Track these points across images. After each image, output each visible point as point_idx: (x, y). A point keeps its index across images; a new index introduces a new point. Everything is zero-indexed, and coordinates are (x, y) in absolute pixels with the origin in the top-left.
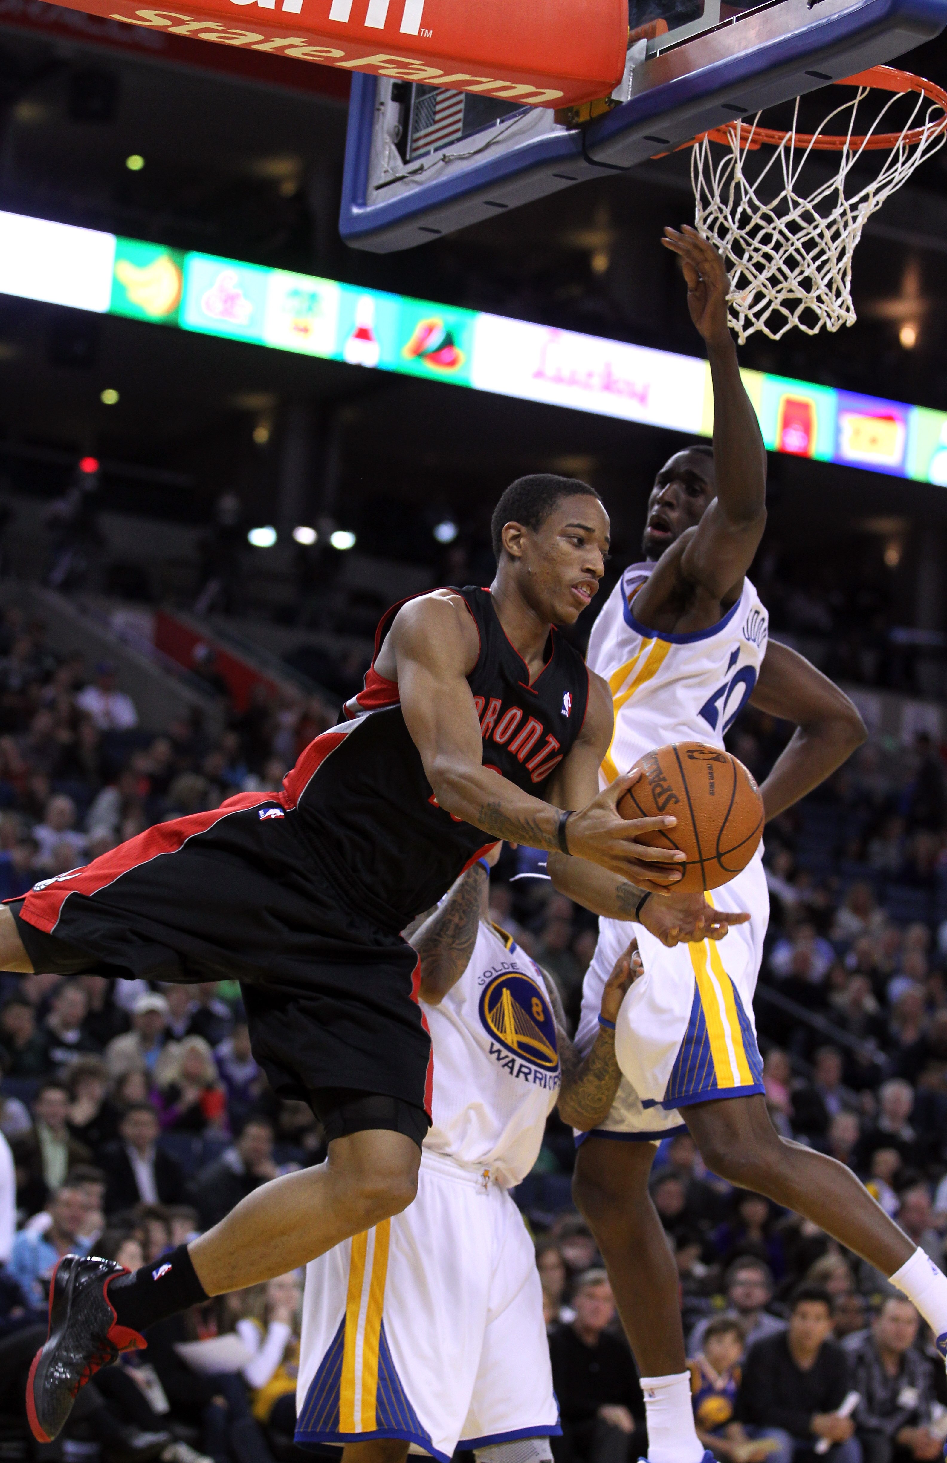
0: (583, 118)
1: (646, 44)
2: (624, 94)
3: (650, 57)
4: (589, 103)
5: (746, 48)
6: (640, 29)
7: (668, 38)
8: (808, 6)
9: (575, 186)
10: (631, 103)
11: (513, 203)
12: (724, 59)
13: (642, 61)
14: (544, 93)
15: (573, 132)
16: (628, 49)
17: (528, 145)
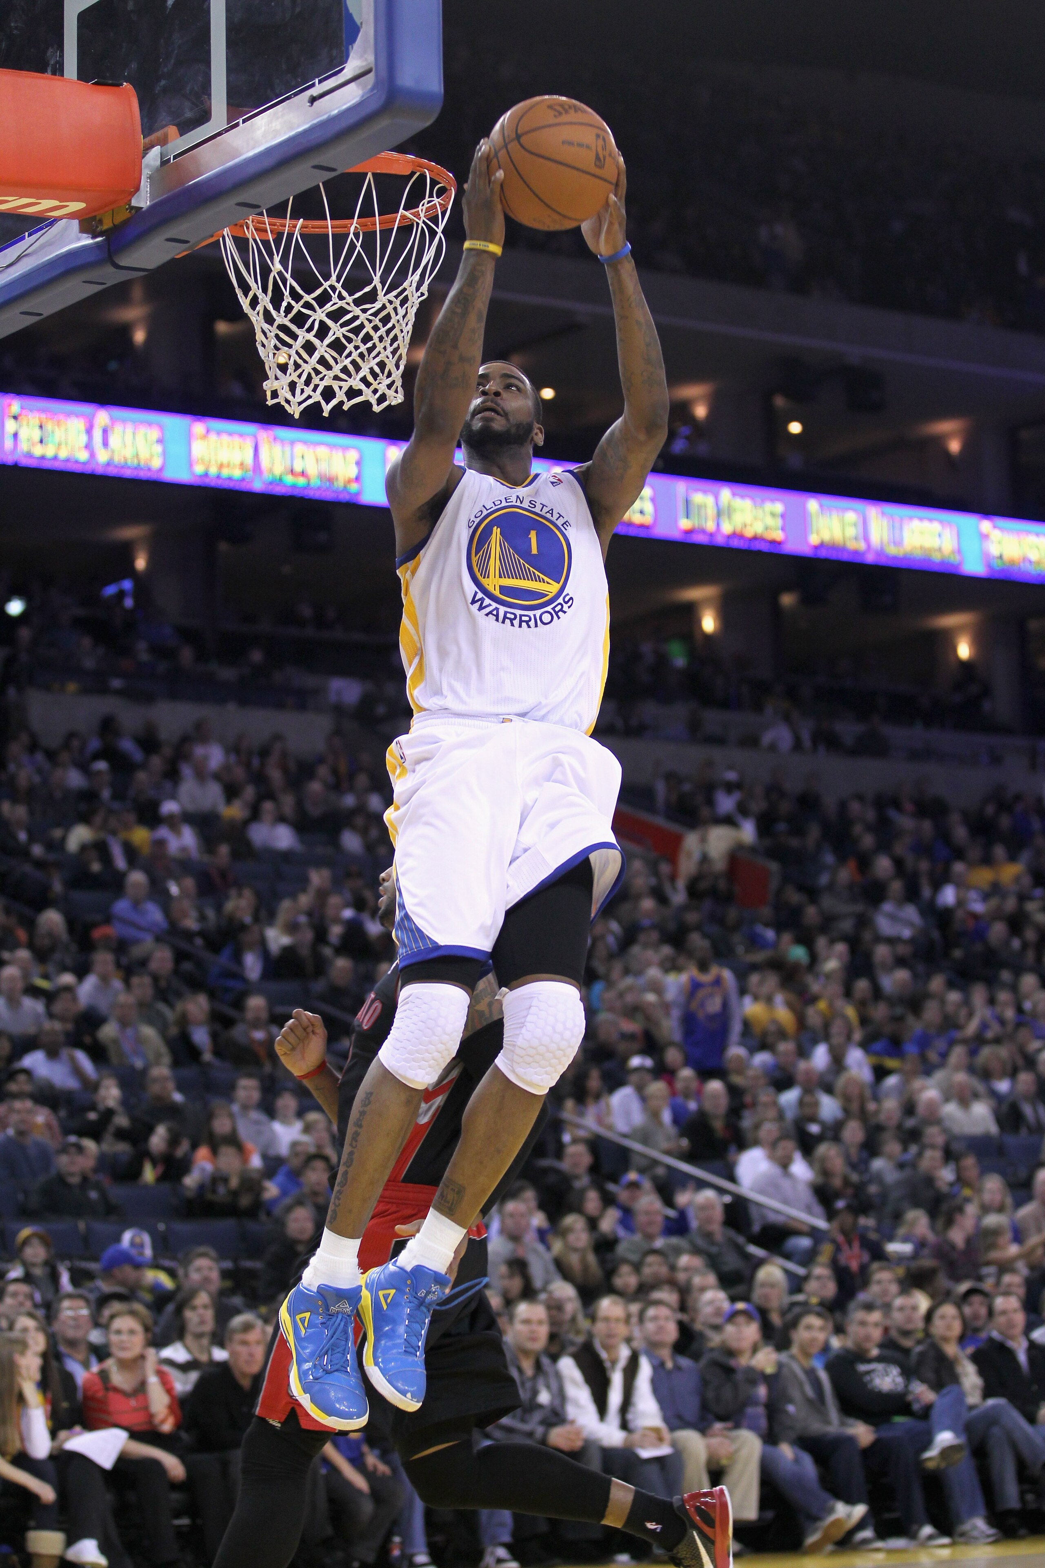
0: (107, 225)
1: (159, 151)
2: (143, 200)
3: (164, 163)
4: (111, 212)
5: (253, 148)
6: (153, 137)
7: (179, 143)
8: (308, 104)
9: (104, 290)
10: (152, 208)
11: (47, 312)
12: (234, 159)
13: (157, 168)
14: (67, 206)
15: (99, 239)
16: (143, 157)
17: (57, 255)
